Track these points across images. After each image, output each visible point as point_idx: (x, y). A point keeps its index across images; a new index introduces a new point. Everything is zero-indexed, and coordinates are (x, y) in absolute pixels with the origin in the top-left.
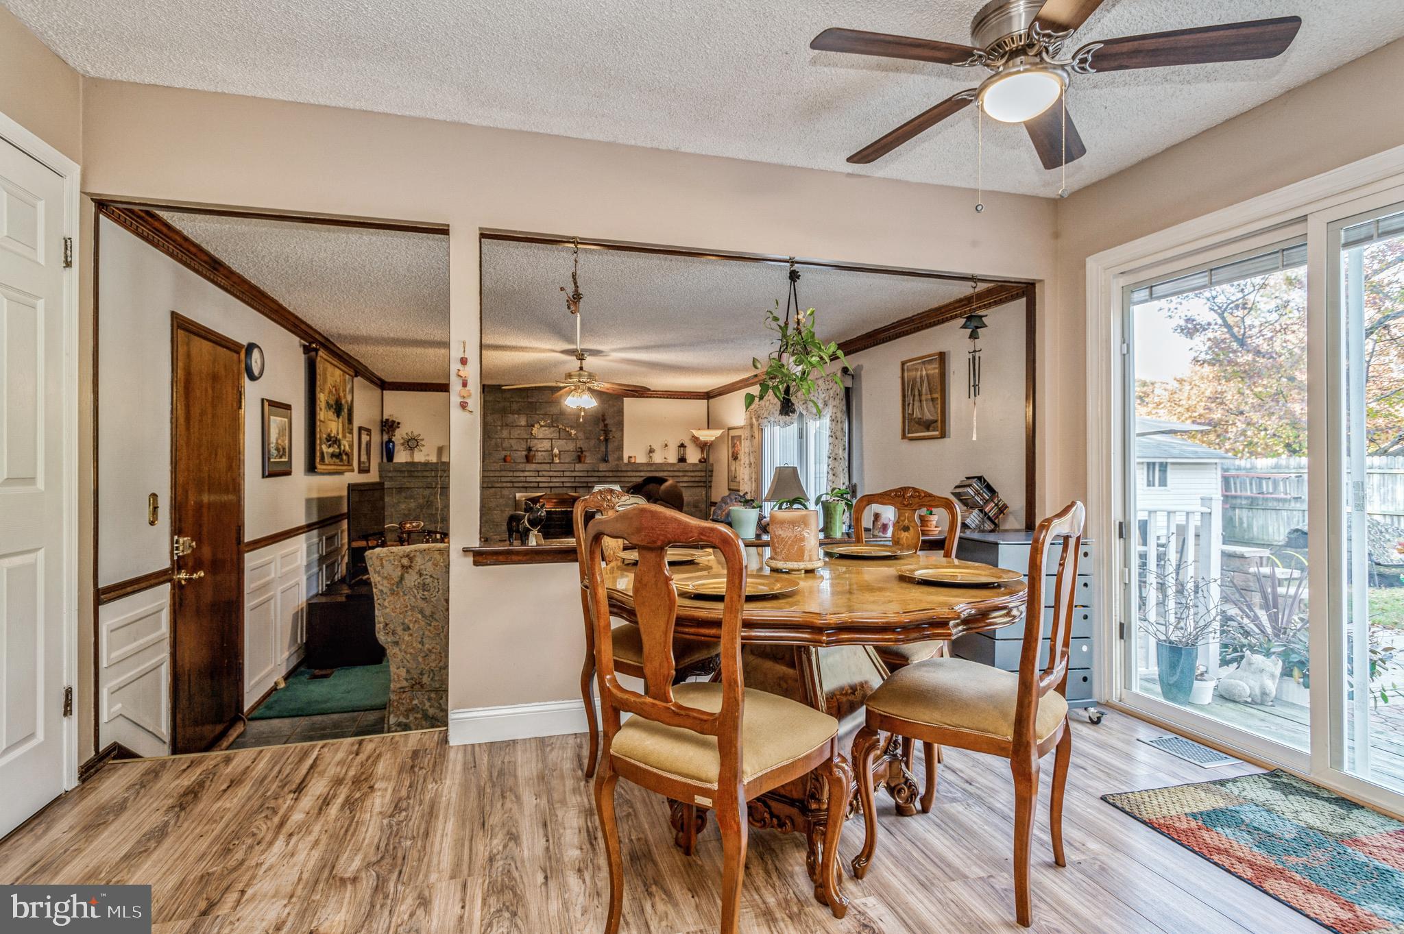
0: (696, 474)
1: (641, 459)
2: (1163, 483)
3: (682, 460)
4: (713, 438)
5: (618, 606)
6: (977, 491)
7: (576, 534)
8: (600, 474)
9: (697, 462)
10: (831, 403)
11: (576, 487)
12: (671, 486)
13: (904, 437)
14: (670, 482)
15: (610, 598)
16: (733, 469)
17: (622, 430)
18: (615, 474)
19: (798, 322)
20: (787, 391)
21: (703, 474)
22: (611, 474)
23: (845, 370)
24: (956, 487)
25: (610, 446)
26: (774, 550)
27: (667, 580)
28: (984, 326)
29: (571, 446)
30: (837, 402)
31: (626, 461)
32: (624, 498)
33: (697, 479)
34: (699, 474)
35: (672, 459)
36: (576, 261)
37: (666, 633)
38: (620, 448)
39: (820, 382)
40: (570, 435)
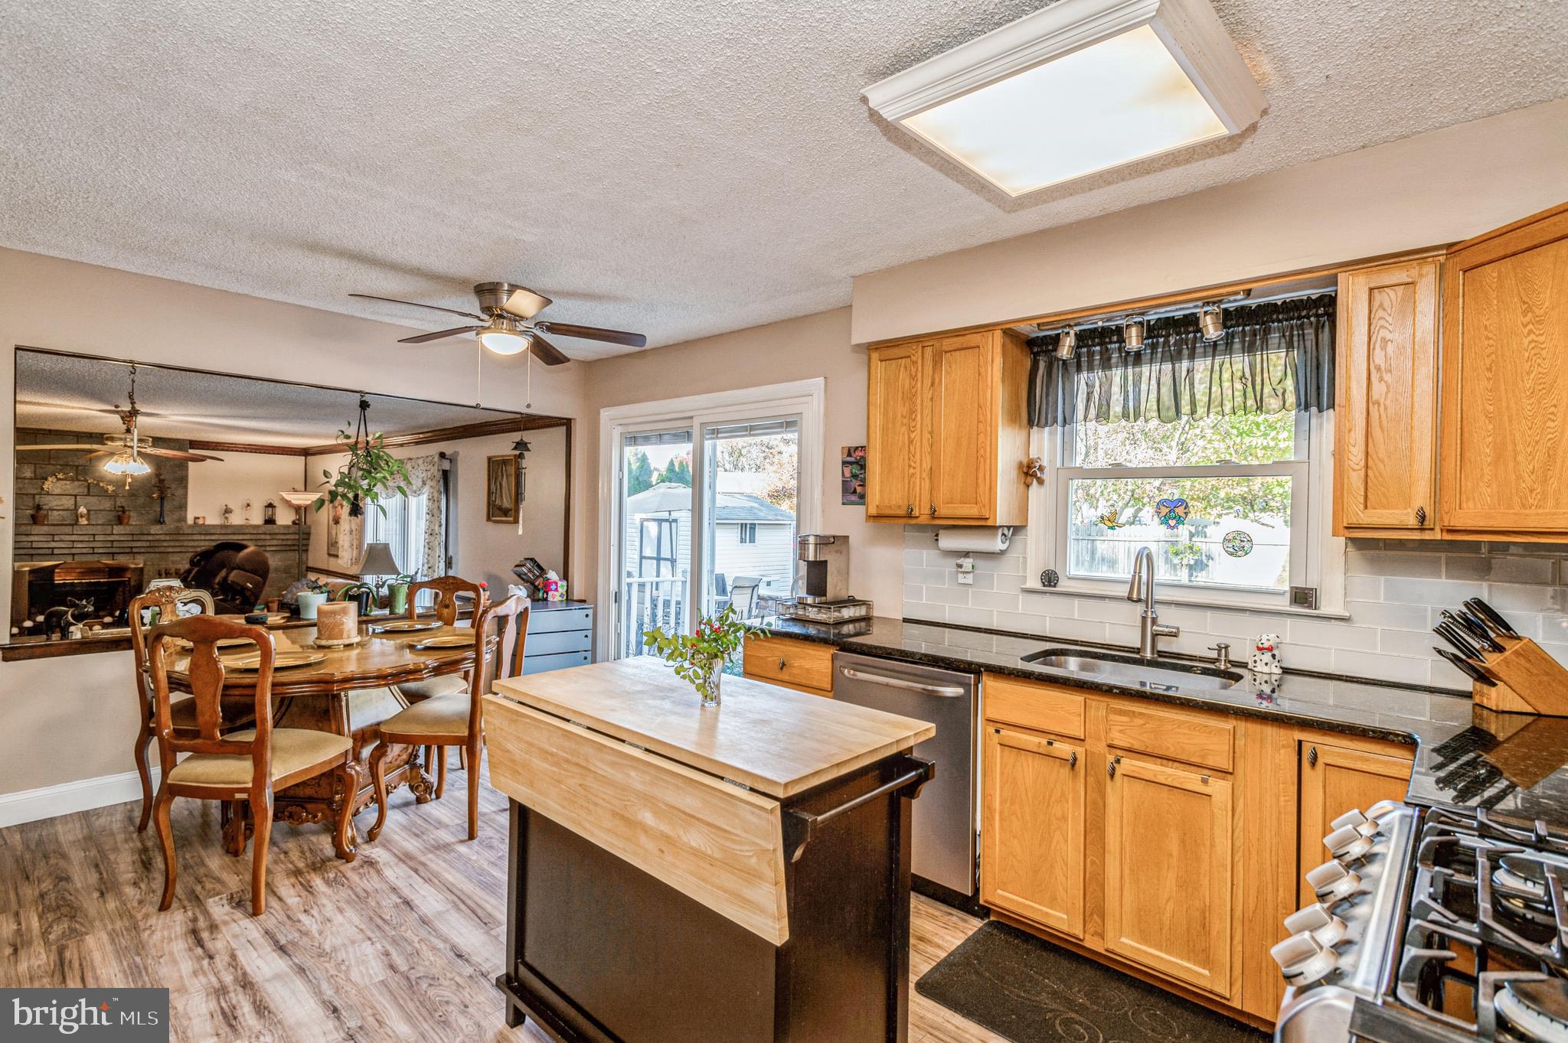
0: (288, 537)
1: (213, 519)
2: (752, 540)
3: (270, 521)
4: (309, 502)
5: (176, 683)
6: (530, 570)
7: (131, 622)
8: (150, 538)
9: (290, 523)
10: (429, 483)
11: (113, 553)
12: (252, 553)
13: (489, 519)
14: (251, 549)
15: (169, 677)
16: (334, 532)
17: (186, 487)
18: (174, 537)
19: (368, 443)
20: (356, 497)
21: (297, 537)
22: (168, 538)
23: (442, 455)
24: (517, 566)
25: (167, 506)
26: (319, 631)
27: (216, 662)
28: (528, 450)
29: (107, 504)
30: (434, 483)
31: (190, 521)
32: (184, 593)
33: (289, 543)
34: (292, 537)
35: (257, 519)
36: (133, 381)
37: (215, 696)
38: (183, 506)
39: (420, 462)
40: (107, 491)
